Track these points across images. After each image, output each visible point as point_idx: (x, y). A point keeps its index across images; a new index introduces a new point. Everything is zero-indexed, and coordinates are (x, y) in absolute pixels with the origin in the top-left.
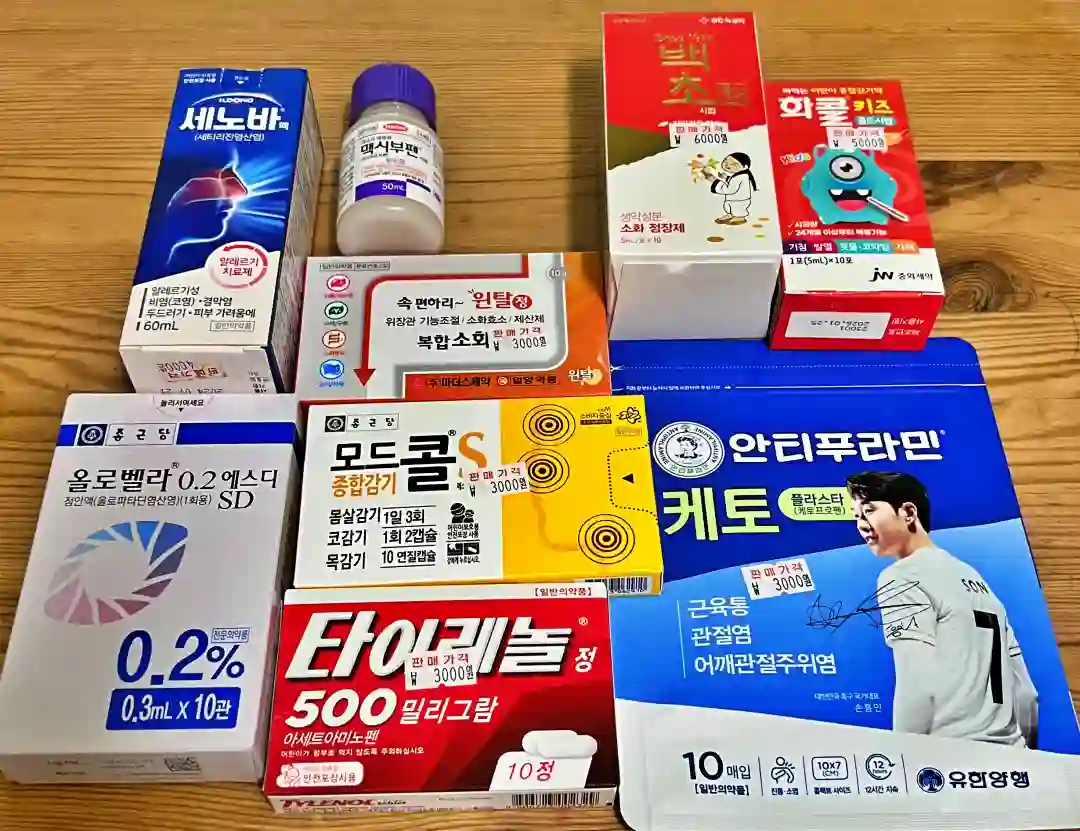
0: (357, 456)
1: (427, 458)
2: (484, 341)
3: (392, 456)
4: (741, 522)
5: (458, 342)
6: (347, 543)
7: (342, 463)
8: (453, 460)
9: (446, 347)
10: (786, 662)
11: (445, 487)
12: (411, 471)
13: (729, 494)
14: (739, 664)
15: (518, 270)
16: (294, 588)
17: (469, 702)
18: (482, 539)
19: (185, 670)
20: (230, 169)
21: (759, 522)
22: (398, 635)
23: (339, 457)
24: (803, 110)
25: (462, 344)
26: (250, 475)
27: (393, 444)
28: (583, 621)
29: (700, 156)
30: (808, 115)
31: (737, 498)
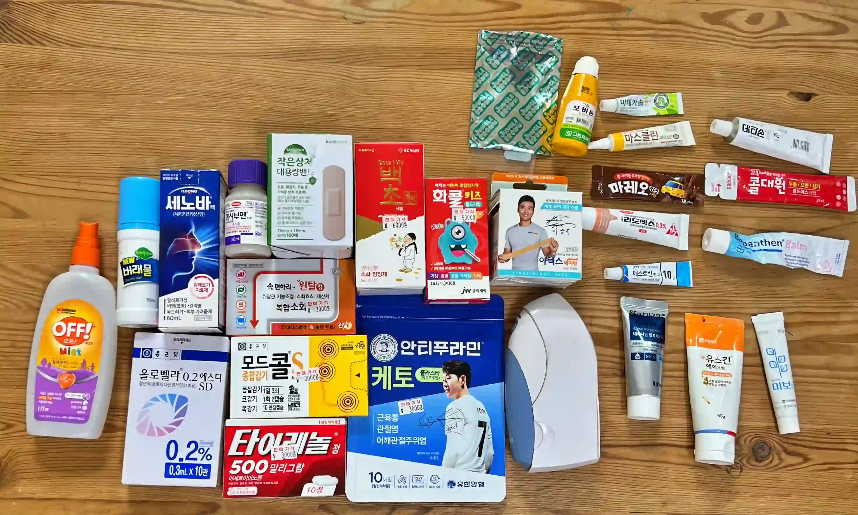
0: (252, 362)
1: (279, 364)
2: (304, 308)
3: (266, 363)
4: (400, 382)
5: (293, 308)
6: (250, 401)
7: (246, 365)
8: (289, 365)
9: (288, 310)
10: (409, 440)
11: (287, 378)
12: (274, 370)
13: (398, 369)
14: (393, 440)
15: (319, 269)
16: (230, 419)
17: (294, 465)
18: (301, 401)
19: (191, 457)
20: (191, 233)
21: (407, 382)
22: (268, 438)
23: (245, 363)
24: (442, 198)
25: (294, 309)
26: (211, 376)
27: (266, 357)
28: (336, 434)
29: (395, 235)
30: (445, 201)
31: (400, 371)
